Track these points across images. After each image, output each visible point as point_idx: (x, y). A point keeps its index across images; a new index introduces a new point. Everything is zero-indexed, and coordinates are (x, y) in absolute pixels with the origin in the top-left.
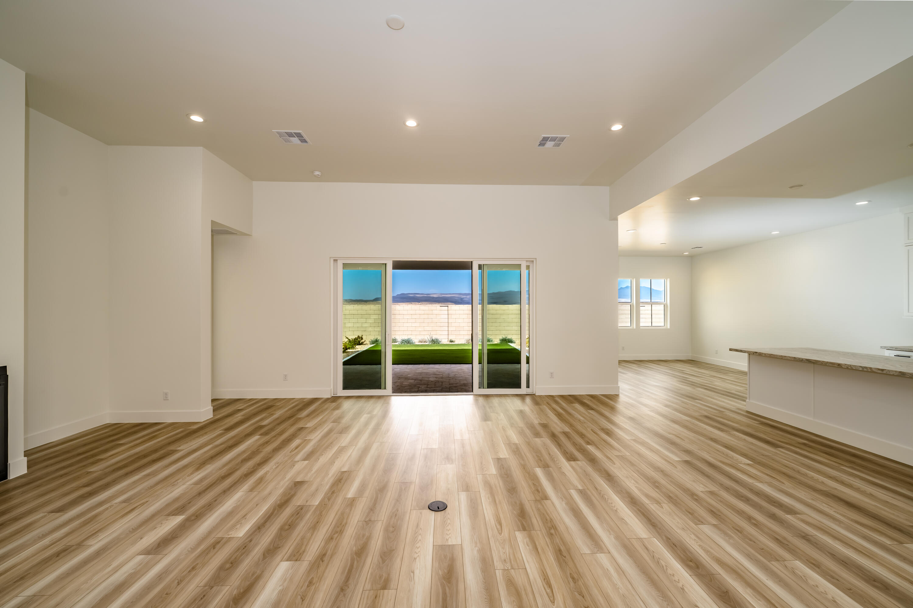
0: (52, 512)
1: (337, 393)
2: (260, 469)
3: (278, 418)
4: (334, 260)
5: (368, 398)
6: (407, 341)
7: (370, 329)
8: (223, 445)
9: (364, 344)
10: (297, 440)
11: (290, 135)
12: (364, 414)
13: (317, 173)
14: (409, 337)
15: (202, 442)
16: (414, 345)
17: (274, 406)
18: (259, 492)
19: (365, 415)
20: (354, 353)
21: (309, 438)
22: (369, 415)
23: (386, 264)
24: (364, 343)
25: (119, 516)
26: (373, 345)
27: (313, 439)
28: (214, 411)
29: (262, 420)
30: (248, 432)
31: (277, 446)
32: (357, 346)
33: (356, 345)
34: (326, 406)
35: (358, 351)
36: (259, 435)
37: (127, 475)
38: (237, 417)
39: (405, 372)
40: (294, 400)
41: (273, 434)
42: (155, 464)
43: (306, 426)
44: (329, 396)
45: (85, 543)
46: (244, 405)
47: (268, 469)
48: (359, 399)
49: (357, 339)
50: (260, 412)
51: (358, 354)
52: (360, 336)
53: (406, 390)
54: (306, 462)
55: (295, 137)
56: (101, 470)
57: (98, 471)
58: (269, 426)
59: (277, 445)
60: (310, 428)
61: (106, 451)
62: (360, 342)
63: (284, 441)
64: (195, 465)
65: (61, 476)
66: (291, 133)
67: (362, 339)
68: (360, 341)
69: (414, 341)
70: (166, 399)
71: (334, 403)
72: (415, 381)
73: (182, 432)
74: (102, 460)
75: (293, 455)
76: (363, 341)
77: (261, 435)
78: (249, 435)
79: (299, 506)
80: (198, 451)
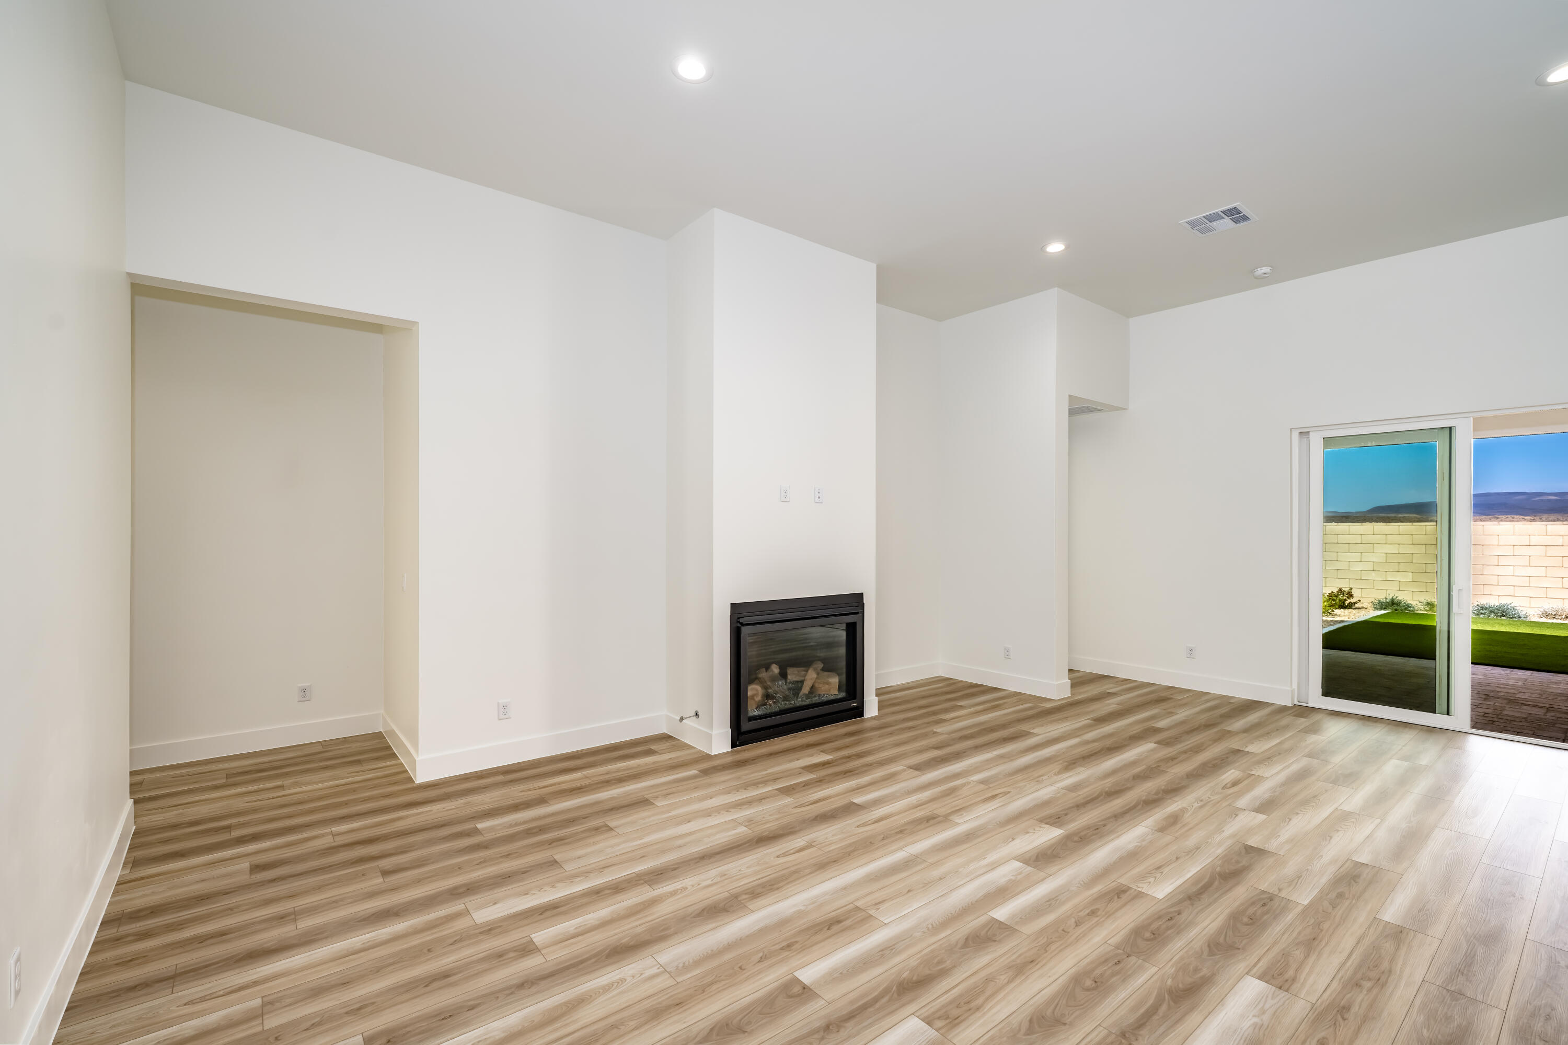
0: (911, 767)
1: (1308, 700)
2: (1170, 801)
3: (1183, 723)
4: (1300, 433)
5: (1397, 725)
6: (1496, 611)
7: (1374, 576)
8: (1097, 744)
9: (1356, 608)
10: (1233, 770)
11: (1212, 218)
12: (1391, 758)
13: (1261, 271)
14: (1504, 601)
15: (1062, 730)
16: (1525, 621)
17: (1171, 698)
18: (1177, 838)
19: (1394, 762)
20: (1331, 625)
21: (1259, 773)
22: (1406, 764)
23: (1450, 428)
24: (1357, 605)
25: (980, 799)
26: (1383, 612)
27: (1267, 778)
28: (1072, 687)
29: (1152, 718)
30: (1135, 732)
31: (1195, 769)
32: (1337, 611)
33: (1336, 609)
34: (1284, 722)
35: (1342, 621)
36: (1155, 743)
37: (978, 748)
38: (1109, 704)
39: (1503, 684)
40: (1207, 697)
41: (1180, 747)
42: (1010, 744)
43: (1247, 749)
44: (1286, 701)
45: (951, 818)
46: (1117, 687)
47: (1184, 805)
48: (1368, 723)
49: (1336, 596)
50: (1147, 703)
51: (1345, 627)
52: (1343, 589)
53: (1518, 730)
54: (1262, 817)
55: (1223, 218)
56: (947, 734)
57: (943, 734)
58: (1168, 732)
59: (1192, 768)
60: (1255, 754)
61: (946, 711)
62: (1344, 603)
63: (1204, 765)
64: (1061, 762)
65: (910, 728)
66: (1217, 213)
67: (1350, 595)
68: (1345, 600)
69: (1524, 613)
70: (1007, 656)
71: (1303, 720)
72: (1547, 712)
73: (1031, 708)
74: (945, 721)
75: (1230, 795)
76: (1352, 600)
77: (1157, 742)
78: (1136, 738)
79: (1264, 892)
80: (1060, 742)
